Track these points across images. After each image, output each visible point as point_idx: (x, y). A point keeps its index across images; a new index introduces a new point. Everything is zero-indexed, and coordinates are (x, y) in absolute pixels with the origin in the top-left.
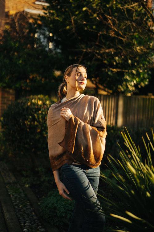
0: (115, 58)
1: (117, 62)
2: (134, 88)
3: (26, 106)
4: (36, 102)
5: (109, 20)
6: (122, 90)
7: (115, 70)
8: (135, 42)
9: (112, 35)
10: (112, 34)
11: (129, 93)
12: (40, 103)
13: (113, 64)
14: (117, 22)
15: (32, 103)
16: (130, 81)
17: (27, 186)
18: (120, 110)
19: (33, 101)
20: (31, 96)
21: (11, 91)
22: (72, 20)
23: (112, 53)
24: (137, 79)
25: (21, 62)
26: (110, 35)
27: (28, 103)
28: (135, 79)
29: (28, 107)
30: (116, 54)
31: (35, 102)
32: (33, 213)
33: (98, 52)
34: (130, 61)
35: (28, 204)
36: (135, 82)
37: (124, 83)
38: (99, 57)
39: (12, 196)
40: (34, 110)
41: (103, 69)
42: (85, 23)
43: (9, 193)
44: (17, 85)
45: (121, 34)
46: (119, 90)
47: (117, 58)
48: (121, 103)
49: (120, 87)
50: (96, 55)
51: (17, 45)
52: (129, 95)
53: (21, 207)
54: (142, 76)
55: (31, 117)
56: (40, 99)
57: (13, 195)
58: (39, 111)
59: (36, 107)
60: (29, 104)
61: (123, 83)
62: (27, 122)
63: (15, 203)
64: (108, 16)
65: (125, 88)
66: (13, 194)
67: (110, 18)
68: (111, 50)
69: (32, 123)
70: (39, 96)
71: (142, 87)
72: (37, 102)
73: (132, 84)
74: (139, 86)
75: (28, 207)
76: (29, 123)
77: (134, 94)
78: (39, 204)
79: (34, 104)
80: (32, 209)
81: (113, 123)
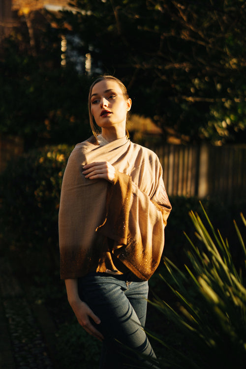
0: (193, 81)
1: (197, 87)
2: (226, 133)
3: (36, 164)
4: (54, 156)
5: (180, 11)
6: (206, 134)
7: (190, 99)
8: (227, 50)
9: (185, 38)
10: (185, 35)
11: (219, 140)
12: (61, 158)
13: (190, 91)
14: (195, 16)
15: (46, 159)
16: (219, 119)
17: (40, 302)
18: (204, 169)
19: (49, 155)
20: (47, 148)
21: (17, 140)
22: (115, 13)
23: (187, 70)
24: (232, 117)
25: (32, 89)
26: (182, 37)
27: (40, 158)
28: (229, 117)
29: (40, 166)
30: (194, 73)
31: (52, 157)
32: (45, 354)
33: (160, 67)
34: (219, 86)
35: (38, 335)
36: (228, 121)
37: (210, 124)
38: (164, 78)
39: (10, 322)
40: (50, 171)
41: (171, 99)
42: (137, 16)
43: (7, 316)
44: (27, 130)
45: (202, 36)
46: (201, 136)
47: (196, 81)
48: (204, 157)
49: (203, 130)
50: (159, 74)
51: (25, 61)
52: (219, 143)
53: (24, 341)
54: (239, 111)
55: (44, 183)
56: (60, 152)
57: (13, 320)
58: (58, 173)
59: (54, 165)
60: (41, 160)
61: (207, 123)
62: (38, 193)
63: (15, 335)
64: (179, 5)
65: (211, 131)
66: (14, 317)
67: (182, 7)
68: (185, 64)
69: (47, 193)
70: (60, 147)
71: (240, 130)
72: (56, 157)
73: (224, 124)
74: (236, 129)
75: (37, 342)
76: (41, 194)
77: (227, 141)
78: (57, 335)
79: (50, 161)
80: (43, 345)
81: (190, 191)
